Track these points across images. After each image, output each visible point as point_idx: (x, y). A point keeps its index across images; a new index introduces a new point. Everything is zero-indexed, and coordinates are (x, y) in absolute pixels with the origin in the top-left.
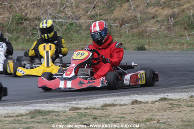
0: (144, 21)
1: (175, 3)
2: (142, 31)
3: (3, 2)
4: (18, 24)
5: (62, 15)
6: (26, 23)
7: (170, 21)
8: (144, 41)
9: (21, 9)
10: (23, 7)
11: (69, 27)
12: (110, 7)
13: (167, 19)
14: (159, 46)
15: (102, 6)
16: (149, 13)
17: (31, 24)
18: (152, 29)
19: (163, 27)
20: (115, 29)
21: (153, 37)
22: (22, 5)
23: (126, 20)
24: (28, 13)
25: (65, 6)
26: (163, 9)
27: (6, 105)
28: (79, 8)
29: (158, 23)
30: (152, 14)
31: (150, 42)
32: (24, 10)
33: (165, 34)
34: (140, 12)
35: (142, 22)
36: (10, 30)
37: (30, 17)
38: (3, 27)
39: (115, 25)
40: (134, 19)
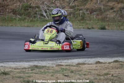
0: (106, 11)
2: (104, 17)
4: (25, 10)
5: (53, 5)
6: (30, 10)
7: (122, 11)
8: (105, 23)
9: (27, 1)
12: (84, 1)
13: (120, 10)
14: (115, 27)
16: (109, 6)
17: (34, 10)
19: (118, 15)
20: (87, 15)
21: (111, 21)
23: (94, 10)
24: (31, 3)
26: (118, 3)
28: (64, 1)
29: (115, 12)
30: (111, 6)
31: (109, 24)
32: (29, 1)
33: (118, 20)
34: (104, 5)
35: (104, 11)
36: (20, 14)
37: (33, 6)
38: (16, 11)
39: (87, 13)
40: (99, 10)
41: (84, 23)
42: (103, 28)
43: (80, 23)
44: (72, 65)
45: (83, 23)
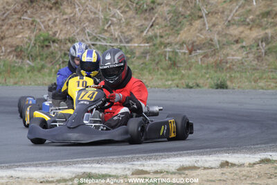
0: (223, 46)
1: (268, 22)
2: (221, 61)
3: (22, 15)
4: (42, 47)
5: (106, 35)
6: (54, 47)
7: (261, 47)
8: (223, 75)
9: (47, 27)
10: (50, 23)
12: (175, 26)
13: (256, 44)
14: (245, 82)
15: (164, 23)
16: (231, 35)
17: (62, 48)
18: (235, 57)
19: (251, 56)
20: (182, 57)
21: (236, 69)
22: (49, 20)
23: (197, 45)
24: (57, 32)
25: (110, 22)
26: (251, 29)
28: (131, 25)
29: (244, 49)
30: (235, 36)
31: (231, 77)
32: (52, 27)
33: (253, 66)
34: (218, 34)
35: (220, 47)
36: (31, 56)
37: (60, 38)
38: (21, 51)
39: (181, 51)
40: (209, 44)
41: (176, 74)
42: (222, 86)
43: (167, 75)
44: (167, 172)
45: (173, 74)
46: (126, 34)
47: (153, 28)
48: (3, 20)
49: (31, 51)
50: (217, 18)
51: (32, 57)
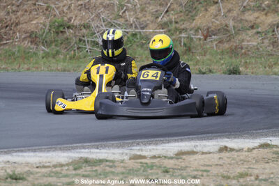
0: (238, 31)
2: (236, 47)
3: (37, 1)
4: (57, 33)
5: (121, 21)
6: (69, 33)
7: (276, 33)
8: (238, 60)
9: (62, 12)
10: (65, 9)
11: (131, 38)
12: (190, 12)
13: (271, 30)
14: (259, 68)
15: (179, 9)
16: (247, 21)
17: (77, 34)
18: (250, 43)
19: (266, 41)
20: (198, 42)
21: (252, 55)
22: (64, 6)
23: (212, 31)
24: (72, 18)
25: (125, 8)
26: (266, 14)
27: (39, 149)
28: (146, 11)
29: (259, 35)
30: (251, 21)
31: (246, 62)
32: (67, 13)
33: (268, 51)
34: (234, 19)
35: (235, 33)
36: (46, 42)
37: (75, 24)
38: (36, 37)
39: (197, 37)
40: (225, 29)
41: (191, 60)
42: (234, 72)
46: (142, 20)
47: (168, 14)
48: (18, 6)
49: (45, 37)
50: (232, 3)
51: (47, 44)
